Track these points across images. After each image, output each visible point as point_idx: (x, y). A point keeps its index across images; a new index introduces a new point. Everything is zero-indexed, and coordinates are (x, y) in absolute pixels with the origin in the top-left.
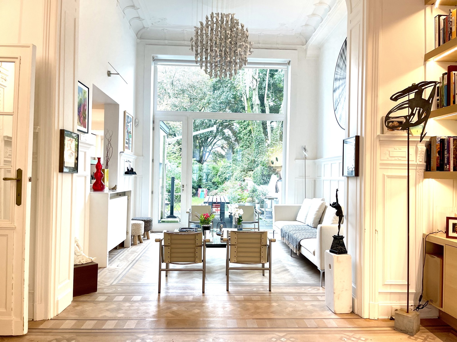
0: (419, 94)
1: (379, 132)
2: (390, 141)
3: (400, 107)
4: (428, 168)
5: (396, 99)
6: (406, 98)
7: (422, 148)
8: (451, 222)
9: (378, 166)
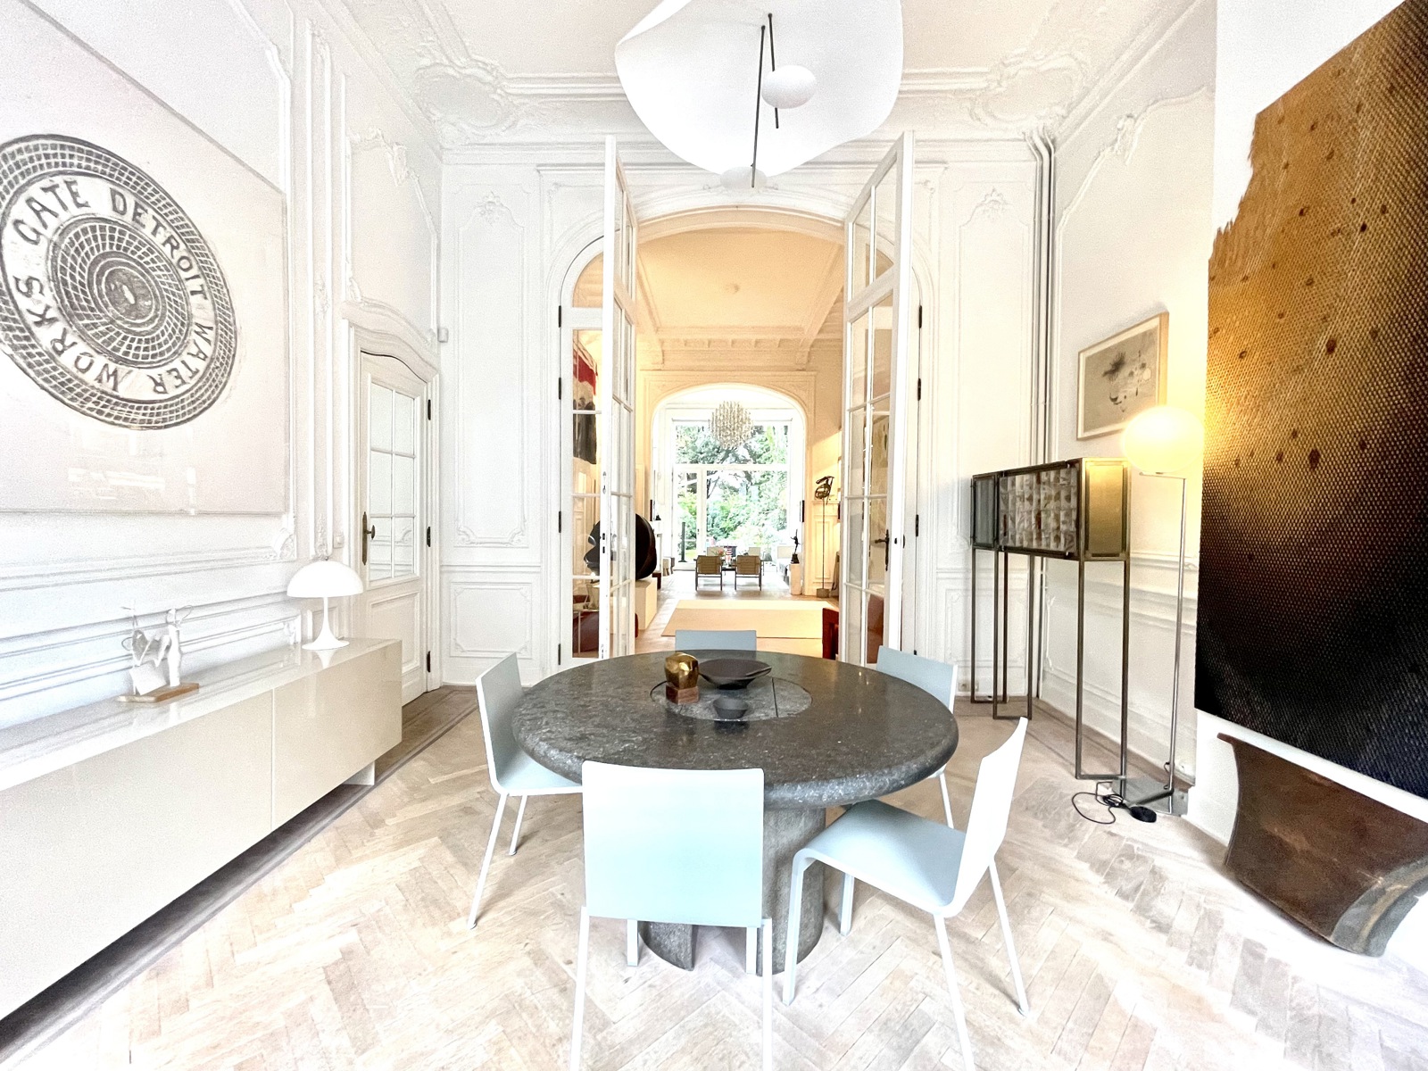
0: (827, 481)
1: (812, 500)
2: (818, 503)
3: (821, 487)
5: (818, 483)
6: (823, 483)
7: (836, 507)
9: (812, 517)
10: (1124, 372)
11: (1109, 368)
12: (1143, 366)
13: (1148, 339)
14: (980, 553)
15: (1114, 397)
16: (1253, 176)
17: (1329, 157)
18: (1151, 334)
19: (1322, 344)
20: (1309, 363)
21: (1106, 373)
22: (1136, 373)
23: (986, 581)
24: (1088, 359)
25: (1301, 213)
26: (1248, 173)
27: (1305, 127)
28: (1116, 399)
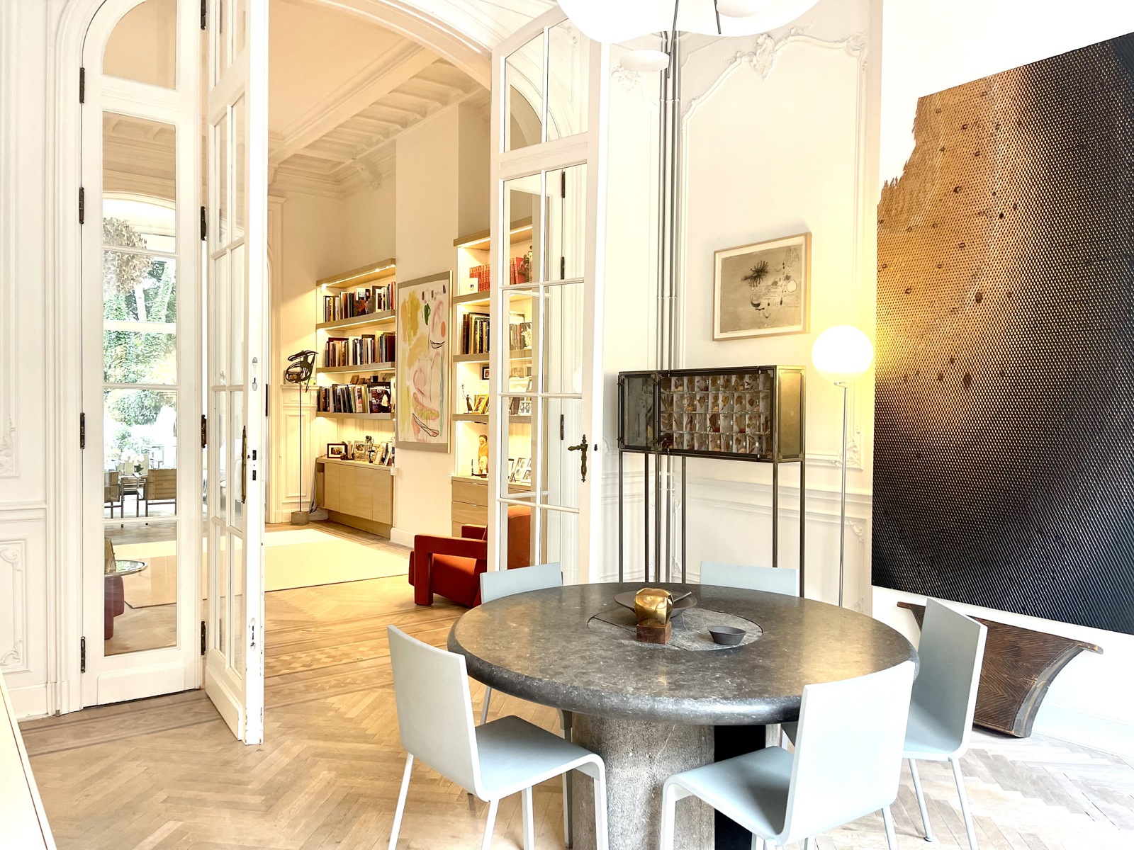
0: (306, 358)
1: (282, 383)
2: (290, 389)
3: (295, 366)
4: (319, 410)
5: (291, 360)
6: (298, 360)
7: (315, 394)
8: (330, 447)
9: (282, 408)
10: (766, 282)
11: (750, 273)
12: (788, 278)
13: (791, 253)
14: (629, 457)
15: (755, 303)
16: (916, 148)
17: (977, 155)
18: (795, 250)
19: (972, 295)
20: (963, 306)
21: (746, 278)
22: (780, 283)
23: (633, 486)
24: (725, 260)
25: (955, 191)
26: (912, 144)
27: (958, 125)
28: (758, 305)
